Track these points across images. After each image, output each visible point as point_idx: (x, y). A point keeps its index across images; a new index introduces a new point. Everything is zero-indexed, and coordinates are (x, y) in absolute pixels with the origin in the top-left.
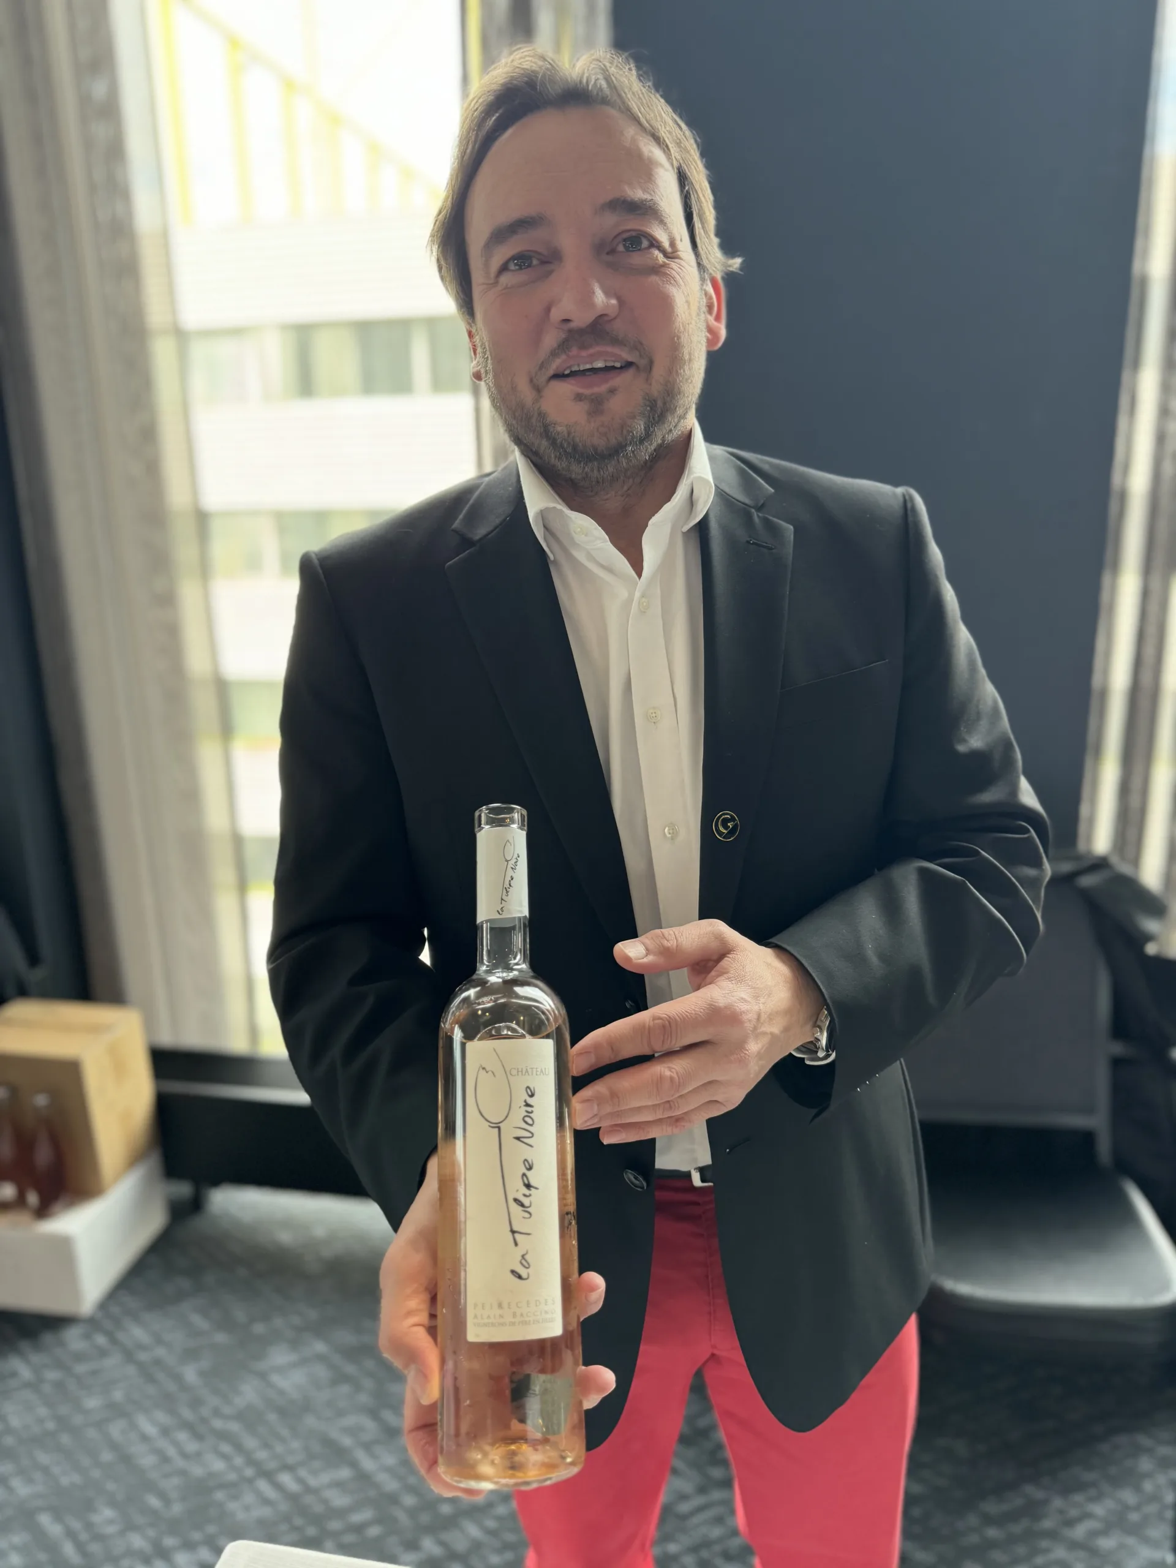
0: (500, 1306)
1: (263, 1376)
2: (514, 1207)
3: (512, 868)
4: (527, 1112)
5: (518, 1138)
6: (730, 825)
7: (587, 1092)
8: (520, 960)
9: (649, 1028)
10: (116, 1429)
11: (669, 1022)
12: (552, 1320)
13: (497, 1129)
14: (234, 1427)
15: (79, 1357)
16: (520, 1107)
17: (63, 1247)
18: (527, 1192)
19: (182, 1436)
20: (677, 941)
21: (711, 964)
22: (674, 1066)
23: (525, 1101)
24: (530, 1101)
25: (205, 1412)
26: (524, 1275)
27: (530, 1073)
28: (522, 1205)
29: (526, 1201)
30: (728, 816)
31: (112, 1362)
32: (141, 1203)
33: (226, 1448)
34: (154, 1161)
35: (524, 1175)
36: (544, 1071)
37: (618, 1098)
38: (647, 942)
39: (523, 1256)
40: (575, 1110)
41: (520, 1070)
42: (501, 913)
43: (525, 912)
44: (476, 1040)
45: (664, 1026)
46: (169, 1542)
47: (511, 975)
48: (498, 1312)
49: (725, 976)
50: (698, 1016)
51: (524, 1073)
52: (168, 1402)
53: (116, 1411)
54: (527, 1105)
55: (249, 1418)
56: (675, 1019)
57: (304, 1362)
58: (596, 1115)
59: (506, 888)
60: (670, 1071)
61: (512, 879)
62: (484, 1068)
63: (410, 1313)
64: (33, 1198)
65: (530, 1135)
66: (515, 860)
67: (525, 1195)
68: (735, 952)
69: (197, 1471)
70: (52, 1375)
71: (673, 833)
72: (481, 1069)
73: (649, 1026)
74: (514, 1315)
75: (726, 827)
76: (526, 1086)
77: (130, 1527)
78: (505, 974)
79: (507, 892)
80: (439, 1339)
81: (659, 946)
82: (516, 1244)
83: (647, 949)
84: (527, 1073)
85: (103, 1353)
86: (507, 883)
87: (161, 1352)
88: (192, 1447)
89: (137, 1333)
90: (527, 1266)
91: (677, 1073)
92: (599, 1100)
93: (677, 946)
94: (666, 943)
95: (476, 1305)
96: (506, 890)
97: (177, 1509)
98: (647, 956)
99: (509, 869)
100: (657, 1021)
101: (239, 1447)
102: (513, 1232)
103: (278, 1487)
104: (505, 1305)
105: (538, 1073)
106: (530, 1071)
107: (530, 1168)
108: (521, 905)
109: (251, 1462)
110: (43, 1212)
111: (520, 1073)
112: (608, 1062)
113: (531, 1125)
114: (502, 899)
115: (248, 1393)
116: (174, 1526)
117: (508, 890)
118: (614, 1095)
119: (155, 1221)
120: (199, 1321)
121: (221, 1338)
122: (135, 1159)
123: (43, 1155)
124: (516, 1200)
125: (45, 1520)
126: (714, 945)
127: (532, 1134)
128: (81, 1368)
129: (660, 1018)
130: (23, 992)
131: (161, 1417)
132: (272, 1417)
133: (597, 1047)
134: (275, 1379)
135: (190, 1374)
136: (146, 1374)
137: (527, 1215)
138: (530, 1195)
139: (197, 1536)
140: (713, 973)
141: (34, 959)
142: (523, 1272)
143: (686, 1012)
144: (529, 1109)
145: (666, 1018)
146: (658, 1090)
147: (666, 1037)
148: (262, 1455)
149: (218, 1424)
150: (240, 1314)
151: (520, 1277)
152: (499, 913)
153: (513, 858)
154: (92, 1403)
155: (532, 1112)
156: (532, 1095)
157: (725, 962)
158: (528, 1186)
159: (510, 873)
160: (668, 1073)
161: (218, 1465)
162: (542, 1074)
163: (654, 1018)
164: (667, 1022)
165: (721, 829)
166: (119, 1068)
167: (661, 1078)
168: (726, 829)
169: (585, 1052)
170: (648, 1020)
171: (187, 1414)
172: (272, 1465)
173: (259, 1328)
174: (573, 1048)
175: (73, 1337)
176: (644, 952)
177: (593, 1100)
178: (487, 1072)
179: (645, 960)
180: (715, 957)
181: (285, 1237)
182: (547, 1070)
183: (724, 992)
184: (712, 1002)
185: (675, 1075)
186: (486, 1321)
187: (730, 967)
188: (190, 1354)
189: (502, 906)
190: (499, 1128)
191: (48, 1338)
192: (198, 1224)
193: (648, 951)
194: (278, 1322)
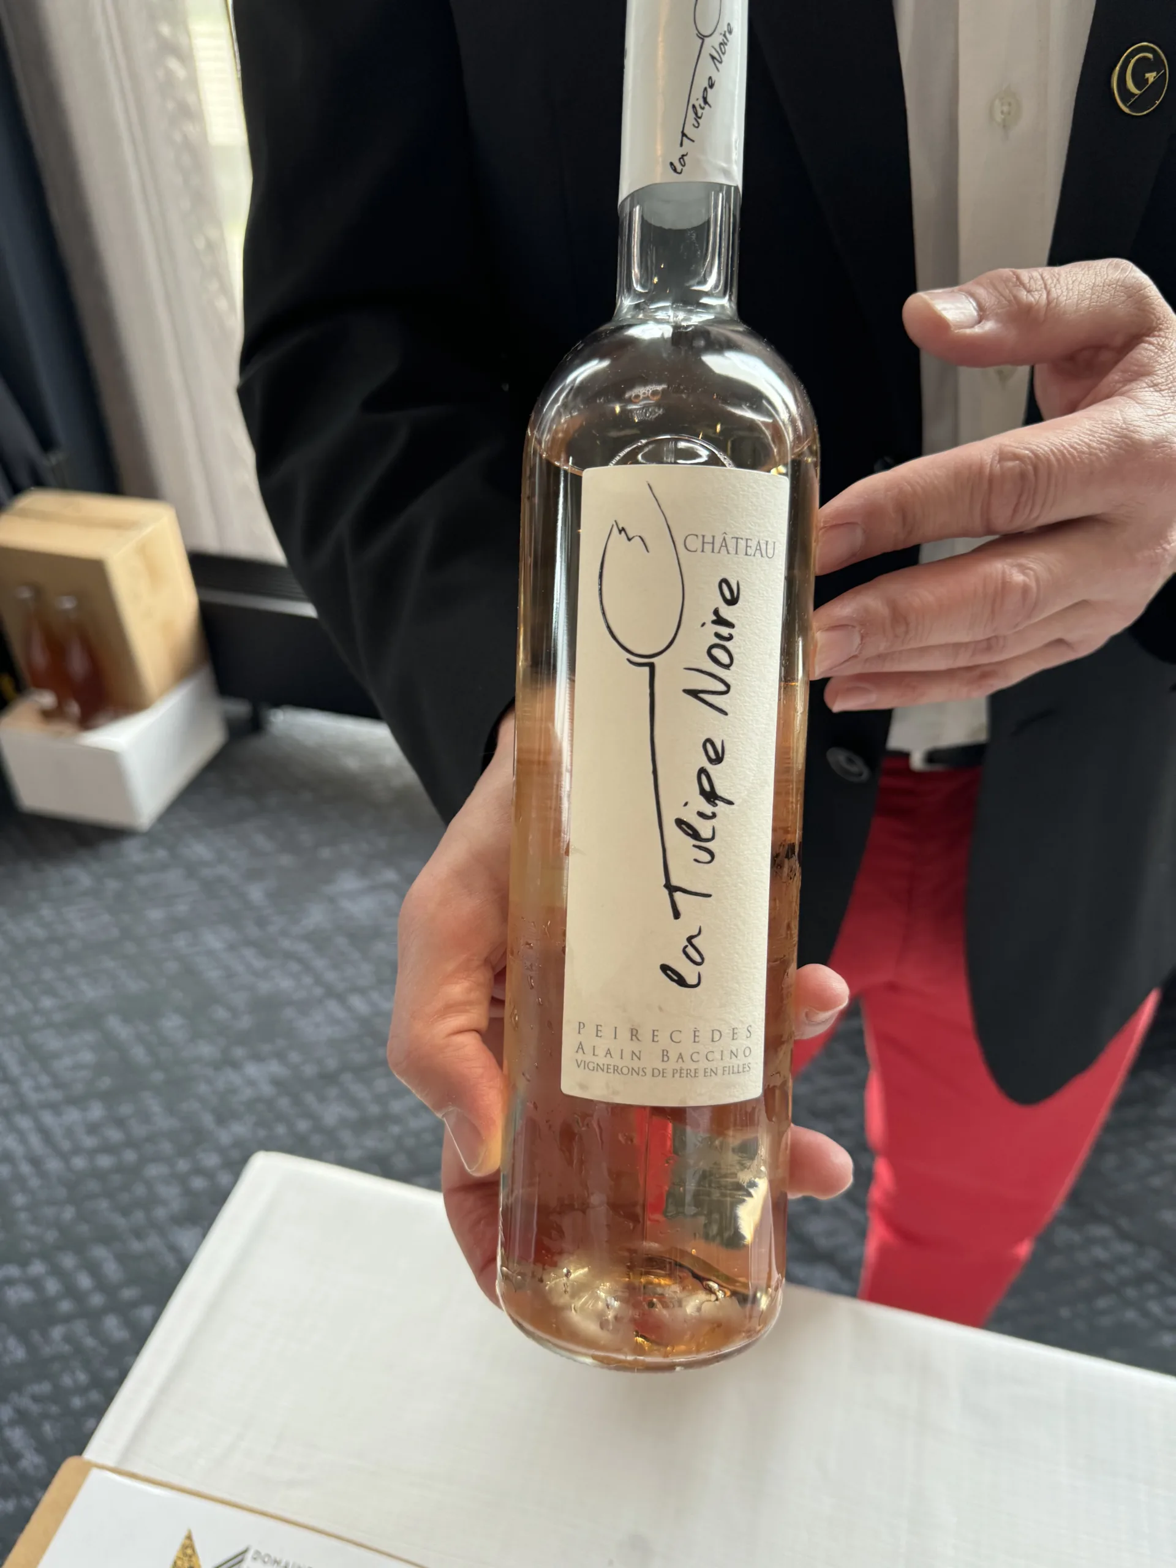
0: (634, 1034)
1: (332, 900)
2: (676, 838)
3: (713, 58)
4: (717, 635)
5: (694, 693)
6: (1151, 77)
7: (844, 608)
8: (716, 286)
9: (991, 480)
10: (181, 942)
11: (1036, 468)
12: (746, 1068)
13: (647, 669)
14: (303, 948)
15: (140, 869)
16: (703, 625)
17: (110, 760)
18: (708, 809)
19: (249, 953)
20: (1048, 293)
21: (1105, 356)
22: (1031, 565)
23: (716, 612)
24: (727, 612)
25: (272, 929)
26: (691, 979)
27: (732, 550)
28: (695, 835)
29: (704, 828)
30: (1150, 56)
31: (174, 877)
32: (192, 721)
33: (295, 967)
34: (204, 678)
35: (702, 771)
36: (763, 547)
37: (907, 624)
38: (981, 292)
39: (690, 939)
40: (816, 646)
41: (708, 539)
42: (679, 167)
43: (737, 179)
44: (611, 466)
45: (1023, 475)
46: (239, 1052)
47: (697, 319)
48: (629, 1047)
49: (1147, 380)
50: (1094, 458)
51: (716, 550)
52: (232, 919)
53: (179, 925)
54: (720, 621)
55: (319, 940)
56: (1048, 460)
57: (373, 889)
58: (855, 657)
59: (694, 106)
60: (1024, 574)
61: (711, 86)
62: (622, 530)
63: (451, 1008)
64: (74, 709)
65: (723, 688)
66: (721, 39)
67: (701, 815)
68: (1162, 333)
69: (264, 987)
70: (112, 885)
71: (1009, 113)
72: (615, 530)
73: (991, 474)
74: (665, 1054)
75: (1139, 81)
76: (719, 579)
77: (196, 1035)
78: (681, 315)
79: (698, 117)
80: (505, 1063)
81: (1009, 301)
82: (677, 915)
83: (981, 308)
84: (724, 549)
85: (163, 867)
86: (697, 94)
87: (223, 870)
88: (259, 964)
89: (199, 850)
90: (698, 959)
91: (1037, 580)
92: (865, 625)
93: (1049, 302)
94: (1023, 295)
95: (581, 1025)
96: (696, 114)
97: (245, 1022)
98: (980, 322)
99: (705, 59)
100: (1010, 464)
101: (308, 968)
102: (671, 889)
103: (349, 1009)
104: (645, 1034)
105: (750, 551)
106: (731, 544)
107: (718, 759)
108: (728, 159)
109: (318, 980)
110: (86, 722)
111: (708, 547)
112: (889, 548)
113: (727, 667)
114: (684, 135)
115: (316, 916)
116: (242, 1039)
117: (700, 111)
118: (899, 617)
119: (213, 739)
120: (261, 841)
121: (286, 860)
122: (183, 674)
123: (77, 664)
124: (680, 823)
125: (113, 1023)
126: (1123, 310)
127: (728, 686)
128: (143, 880)
129: (1016, 457)
130: (39, 482)
131: (228, 933)
132: (341, 941)
133: (871, 513)
134: (346, 904)
135: (256, 893)
136: (210, 888)
137: (706, 857)
138: (714, 815)
139: (266, 1048)
140: (1115, 376)
141: (46, 443)
142: (689, 972)
143: (1072, 447)
144: (724, 631)
145: (1029, 458)
146: (993, 612)
147: (1024, 499)
148: (331, 976)
149: (286, 944)
150: (306, 837)
151: (681, 982)
152: (675, 170)
153: (716, 34)
154: (156, 914)
155: (730, 638)
156: (732, 601)
157: (1145, 351)
158: (711, 796)
159: (707, 68)
160: (1018, 577)
161: (286, 984)
162: (758, 554)
163: (1003, 456)
164: (1030, 468)
165: (1130, 85)
166: (154, 573)
167: (1004, 587)
168: (1137, 85)
169: (842, 523)
170: (989, 461)
171: (253, 931)
172: (341, 986)
173: (326, 853)
174: (824, 507)
175: (132, 852)
176: (975, 313)
177: (853, 627)
178: (629, 539)
179: (977, 330)
180: (1119, 340)
181: (352, 764)
182: (770, 547)
183: (1149, 412)
184: (1125, 432)
185: (1033, 584)
186: (602, 1060)
187: (1157, 361)
188: (254, 875)
189: (682, 151)
190: (652, 667)
191: (106, 848)
192: (257, 745)
193: (983, 314)
194: (346, 848)
